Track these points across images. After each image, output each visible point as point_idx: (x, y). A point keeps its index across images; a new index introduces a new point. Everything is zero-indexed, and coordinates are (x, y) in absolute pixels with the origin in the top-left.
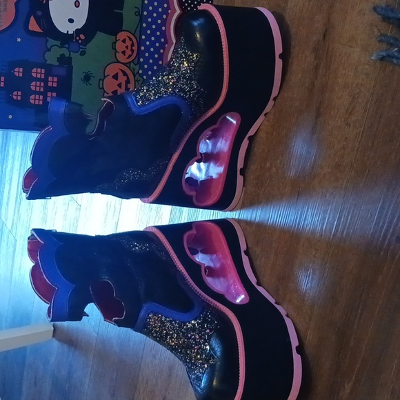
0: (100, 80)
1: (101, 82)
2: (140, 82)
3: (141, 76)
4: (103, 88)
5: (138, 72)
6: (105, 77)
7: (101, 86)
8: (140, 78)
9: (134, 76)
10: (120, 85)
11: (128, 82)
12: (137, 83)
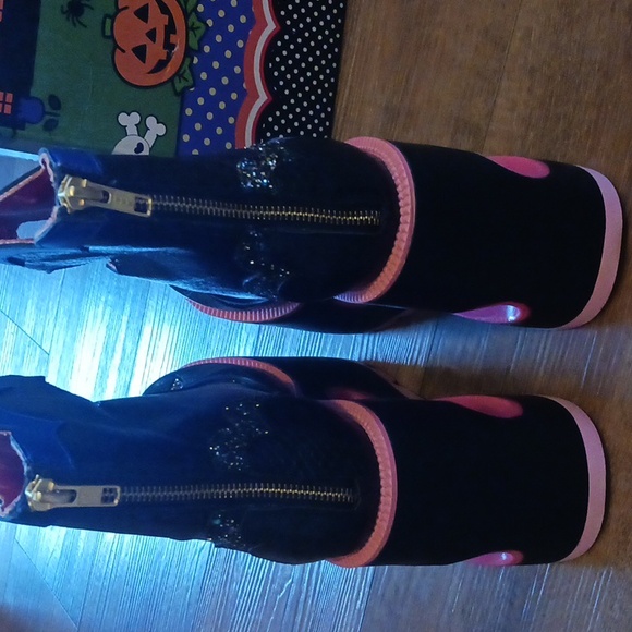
0: (106, 16)
1: (108, 21)
2: (200, 33)
3: (202, 18)
4: (112, 37)
5: (195, 9)
6: (118, 11)
7: (108, 33)
8: (198, 24)
9: (186, 15)
10: (152, 35)
11: (170, 28)
12: (191, 33)
